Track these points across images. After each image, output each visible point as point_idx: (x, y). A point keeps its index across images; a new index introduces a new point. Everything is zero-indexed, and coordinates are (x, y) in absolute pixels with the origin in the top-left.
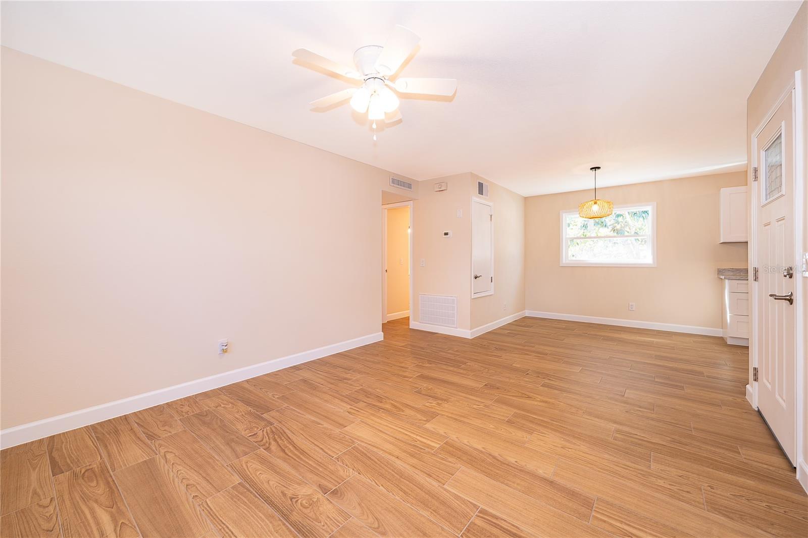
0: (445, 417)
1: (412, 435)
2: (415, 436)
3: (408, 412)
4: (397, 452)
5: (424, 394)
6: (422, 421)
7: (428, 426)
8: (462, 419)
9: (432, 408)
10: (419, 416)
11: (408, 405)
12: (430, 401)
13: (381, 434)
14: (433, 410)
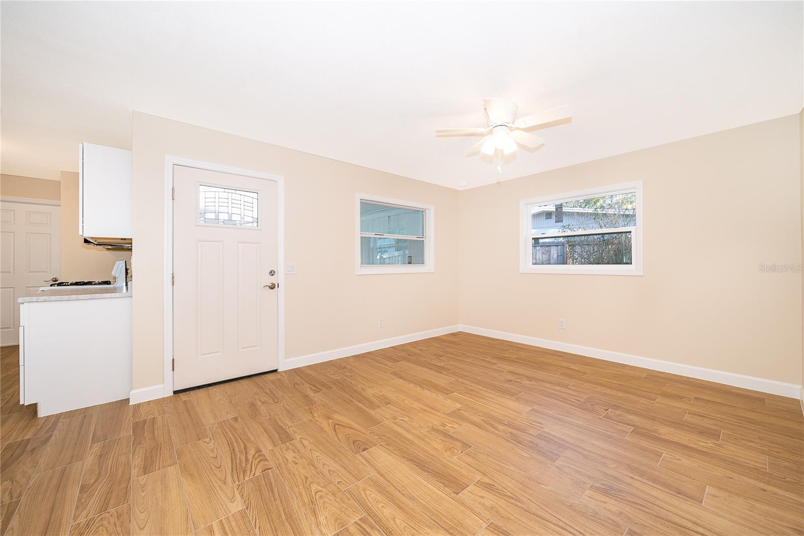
0: (442, 412)
1: (472, 400)
2: (470, 399)
3: (477, 419)
4: (482, 392)
5: (459, 441)
6: (464, 409)
7: (459, 406)
8: (427, 409)
9: (453, 421)
10: (466, 414)
11: (478, 426)
12: (453, 430)
13: (496, 402)
14: (452, 419)
